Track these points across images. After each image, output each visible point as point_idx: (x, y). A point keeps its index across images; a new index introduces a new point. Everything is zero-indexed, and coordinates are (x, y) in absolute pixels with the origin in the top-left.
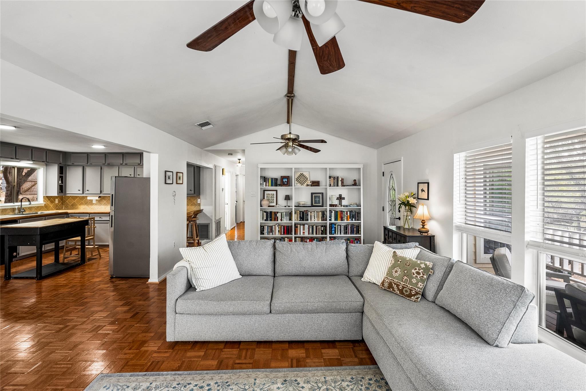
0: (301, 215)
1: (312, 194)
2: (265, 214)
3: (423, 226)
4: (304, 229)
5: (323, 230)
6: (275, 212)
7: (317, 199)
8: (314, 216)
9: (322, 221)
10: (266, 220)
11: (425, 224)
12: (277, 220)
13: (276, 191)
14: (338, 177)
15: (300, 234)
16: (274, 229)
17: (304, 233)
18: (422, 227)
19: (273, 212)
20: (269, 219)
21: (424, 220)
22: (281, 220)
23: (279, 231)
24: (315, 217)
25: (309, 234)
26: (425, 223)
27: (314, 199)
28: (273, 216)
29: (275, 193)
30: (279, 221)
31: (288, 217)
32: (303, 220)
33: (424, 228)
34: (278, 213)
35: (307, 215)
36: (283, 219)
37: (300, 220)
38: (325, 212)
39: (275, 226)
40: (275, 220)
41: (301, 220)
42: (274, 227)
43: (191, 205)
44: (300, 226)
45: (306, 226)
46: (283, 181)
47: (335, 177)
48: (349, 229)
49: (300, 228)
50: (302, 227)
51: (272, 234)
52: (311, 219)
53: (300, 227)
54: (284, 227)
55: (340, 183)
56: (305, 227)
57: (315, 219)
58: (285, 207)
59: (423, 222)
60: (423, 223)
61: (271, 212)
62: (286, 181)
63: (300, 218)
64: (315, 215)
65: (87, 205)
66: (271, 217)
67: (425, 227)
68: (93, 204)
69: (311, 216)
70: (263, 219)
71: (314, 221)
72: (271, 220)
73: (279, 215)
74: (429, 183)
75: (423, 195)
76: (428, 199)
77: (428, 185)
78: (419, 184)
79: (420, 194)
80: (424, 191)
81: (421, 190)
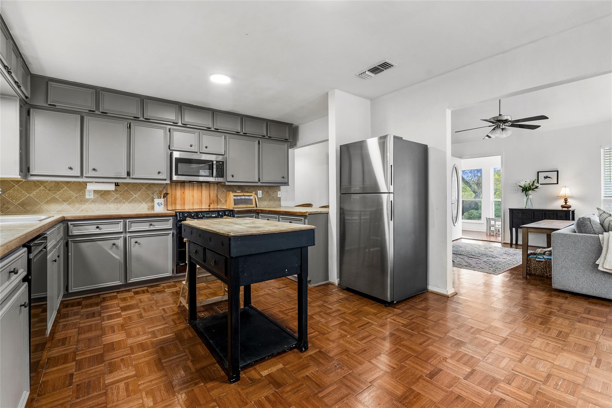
3: (566, 203)
18: (565, 203)
21: (567, 199)
33: (567, 204)
43: (270, 200)
60: (566, 201)
65: (69, 204)
67: (567, 203)
68: (87, 201)
74: (558, 171)
75: (548, 181)
76: (557, 183)
77: (556, 172)
78: (539, 173)
79: (542, 180)
80: (549, 177)
81: (545, 177)
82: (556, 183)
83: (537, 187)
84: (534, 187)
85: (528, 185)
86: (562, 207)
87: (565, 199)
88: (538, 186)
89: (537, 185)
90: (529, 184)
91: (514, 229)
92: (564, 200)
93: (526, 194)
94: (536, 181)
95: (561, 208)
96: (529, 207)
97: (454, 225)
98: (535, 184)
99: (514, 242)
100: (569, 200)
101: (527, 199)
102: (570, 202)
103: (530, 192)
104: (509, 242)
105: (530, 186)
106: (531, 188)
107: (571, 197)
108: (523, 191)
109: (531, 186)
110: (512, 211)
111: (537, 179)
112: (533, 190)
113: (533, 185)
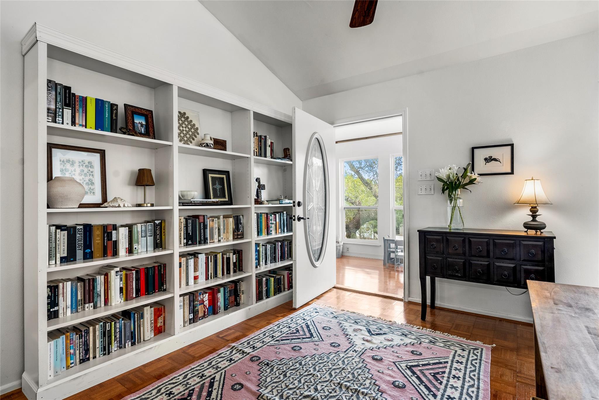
0: (190, 228)
1: (205, 172)
2: (62, 236)
3: (534, 217)
4: (196, 270)
5: (236, 261)
6: (105, 228)
7: (218, 187)
8: (219, 229)
9: (234, 239)
10: (64, 260)
11: (537, 214)
12: (115, 254)
13: (102, 153)
14: (265, 137)
15: (187, 284)
16: (100, 288)
17: (196, 278)
18: (531, 218)
19: (98, 226)
20: (80, 253)
21: (536, 207)
22: (130, 251)
23: (121, 289)
24: (222, 231)
25: (207, 278)
26: (537, 211)
27: (213, 185)
28: (97, 240)
29: (96, 158)
30: (123, 256)
31: (150, 240)
32: (194, 243)
33: (536, 221)
34: (115, 228)
35: (205, 227)
36: (135, 246)
37: (187, 244)
38: (241, 216)
39: (106, 275)
40: (105, 254)
41: (190, 242)
42: (100, 279)
44: (187, 260)
45: (202, 258)
46: (133, 122)
47: (261, 136)
48: (278, 250)
49: (187, 267)
50: (191, 262)
51: (95, 307)
52: (212, 237)
53: (187, 263)
54: (137, 272)
55: (268, 149)
56: (200, 260)
57: (219, 235)
58: (139, 205)
59: (533, 209)
60: (534, 211)
61: (88, 228)
62: (142, 125)
63: (186, 239)
64: (222, 227)
66: (88, 244)
67: (537, 219)
69: (212, 230)
70: (51, 255)
71: (219, 241)
72: (88, 256)
73: (122, 235)
74: (512, 145)
75: (492, 167)
76: (512, 173)
77: (509, 148)
78: (475, 150)
79: (480, 166)
80: (495, 160)
81: (486, 159)
82: (509, 171)
83: (472, 182)
84: (467, 180)
85: (455, 176)
86: (527, 226)
87: (532, 207)
88: (475, 179)
89: (474, 177)
90: (457, 174)
91: (428, 278)
92: (531, 211)
93: (450, 196)
94: (470, 167)
95: (522, 232)
96: (457, 226)
97: (314, 266)
98: (469, 174)
99: (428, 302)
100: (541, 211)
101: (454, 208)
102: (543, 216)
103: (459, 191)
104: (419, 300)
105: (458, 180)
106: (460, 183)
107: (545, 204)
108: (443, 191)
109: (460, 179)
110: (424, 235)
111: (471, 162)
112: (464, 187)
113: (464, 176)
